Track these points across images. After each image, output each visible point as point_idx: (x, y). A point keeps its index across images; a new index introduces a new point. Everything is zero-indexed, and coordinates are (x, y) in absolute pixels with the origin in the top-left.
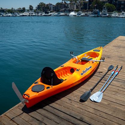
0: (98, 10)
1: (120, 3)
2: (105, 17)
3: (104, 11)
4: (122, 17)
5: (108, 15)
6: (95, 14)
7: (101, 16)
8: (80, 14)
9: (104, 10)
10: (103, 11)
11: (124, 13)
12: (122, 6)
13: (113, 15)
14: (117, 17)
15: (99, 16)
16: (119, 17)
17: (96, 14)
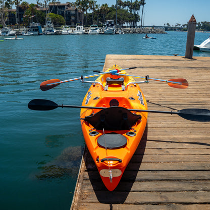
0: (37, 24)
1: (69, 13)
2: (51, 34)
3: (48, 26)
4: (78, 34)
5: (55, 31)
6: (33, 30)
7: (45, 34)
8: (7, 33)
9: (49, 24)
10: (46, 26)
11: (79, 28)
12: (73, 18)
13: (64, 31)
14: (70, 34)
15: (42, 34)
16: (73, 33)
17: (36, 30)
